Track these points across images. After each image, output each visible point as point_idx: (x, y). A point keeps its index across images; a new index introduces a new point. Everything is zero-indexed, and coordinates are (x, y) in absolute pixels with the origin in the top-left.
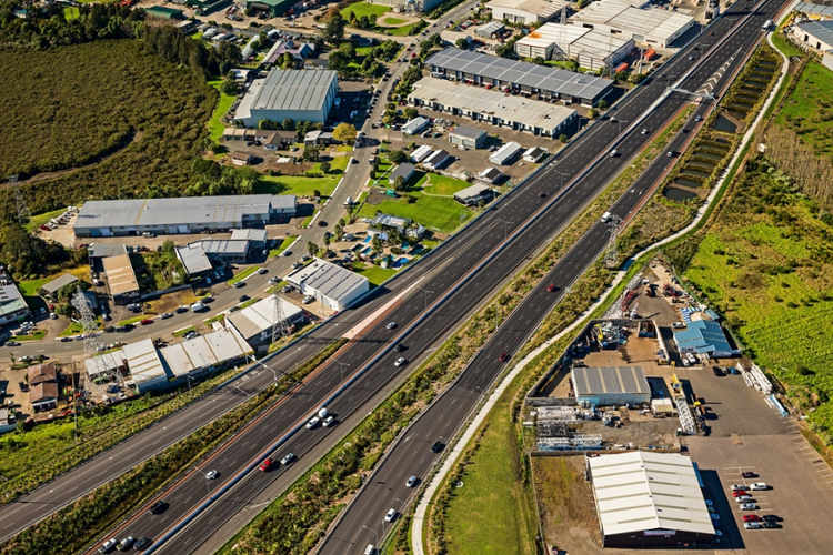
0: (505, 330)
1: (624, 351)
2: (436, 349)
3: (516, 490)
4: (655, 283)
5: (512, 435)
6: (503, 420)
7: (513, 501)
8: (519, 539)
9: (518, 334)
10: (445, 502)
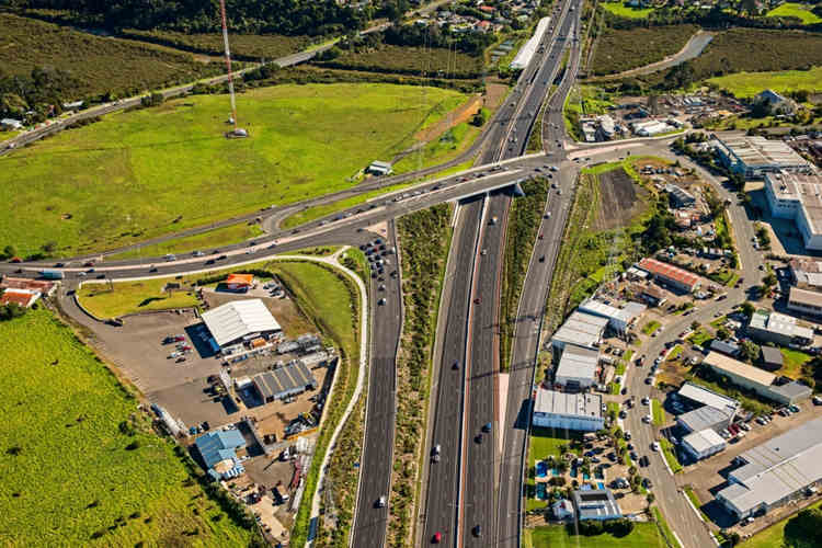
0: (390, 414)
1: (285, 421)
2: (432, 386)
3: (319, 314)
4: (276, 508)
5: (337, 340)
6: (348, 346)
7: (317, 307)
8: (306, 293)
9: (377, 414)
10: (353, 296)
